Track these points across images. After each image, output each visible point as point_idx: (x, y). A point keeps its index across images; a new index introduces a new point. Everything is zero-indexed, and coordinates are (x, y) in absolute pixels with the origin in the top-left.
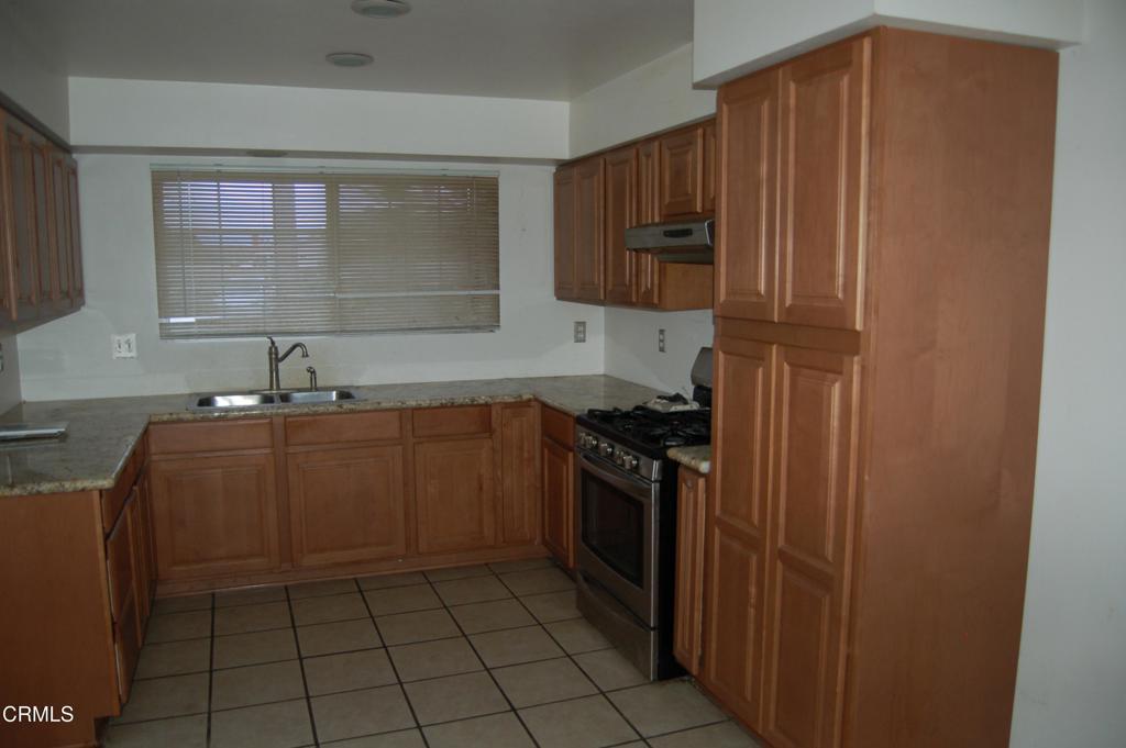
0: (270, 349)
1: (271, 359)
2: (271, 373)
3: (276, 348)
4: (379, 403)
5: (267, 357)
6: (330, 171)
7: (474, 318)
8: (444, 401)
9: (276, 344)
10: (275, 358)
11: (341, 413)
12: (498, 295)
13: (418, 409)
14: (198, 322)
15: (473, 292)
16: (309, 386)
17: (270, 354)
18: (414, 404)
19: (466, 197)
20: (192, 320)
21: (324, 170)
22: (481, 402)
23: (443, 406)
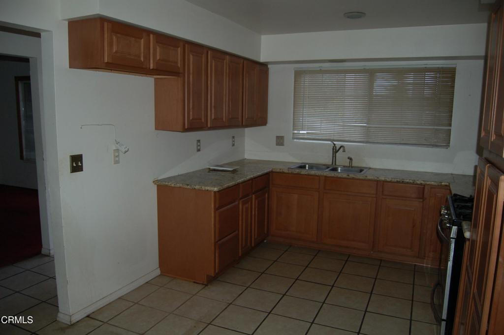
0: (333, 147)
1: (333, 151)
2: (333, 157)
3: (336, 147)
4: (366, 176)
5: (332, 150)
6: (368, 68)
7: (435, 140)
8: (398, 180)
9: (336, 145)
10: (335, 151)
11: (348, 179)
12: (450, 130)
13: (385, 181)
14: (307, 133)
15: (436, 127)
16: (349, 165)
17: (333, 149)
18: (383, 179)
19: (437, 78)
20: (305, 132)
21: (365, 67)
22: (418, 182)
23: (398, 182)
